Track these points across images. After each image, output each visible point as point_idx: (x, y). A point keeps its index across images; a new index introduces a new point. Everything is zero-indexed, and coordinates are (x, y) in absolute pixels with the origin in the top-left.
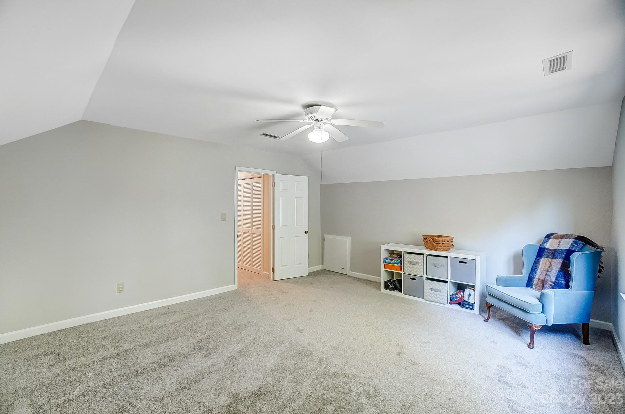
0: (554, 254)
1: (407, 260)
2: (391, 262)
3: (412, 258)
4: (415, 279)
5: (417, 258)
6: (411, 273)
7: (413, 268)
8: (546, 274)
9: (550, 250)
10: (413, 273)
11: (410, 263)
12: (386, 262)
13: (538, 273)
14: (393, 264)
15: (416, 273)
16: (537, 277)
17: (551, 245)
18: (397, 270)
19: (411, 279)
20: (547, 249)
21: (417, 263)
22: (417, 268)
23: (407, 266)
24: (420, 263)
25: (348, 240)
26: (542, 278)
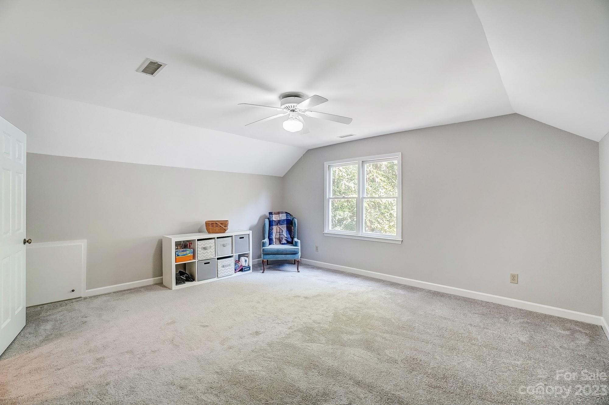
0: (279, 222)
1: (200, 247)
2: (185, 253)
3: (205, 244)
4: (209, 263)
5: (210, 243)
6: (204, 259)
7: (206, 253)
8: (280, 234)
9: (276, 221)
10: (206, 257)
11: (205, 248)
12: (178, 255)
13: (274, 235)
14: (186, 254)
15: (210, 257)
16: (274, 237)
17: (275, 218)
18: (191, 260)
19: (205, 263)
20: (274, 221)
21: (210, 247)
22: (210, 251)
23: (200, 253)
24: (212, 247)
25: (83, 244)
26: (278, 237)
